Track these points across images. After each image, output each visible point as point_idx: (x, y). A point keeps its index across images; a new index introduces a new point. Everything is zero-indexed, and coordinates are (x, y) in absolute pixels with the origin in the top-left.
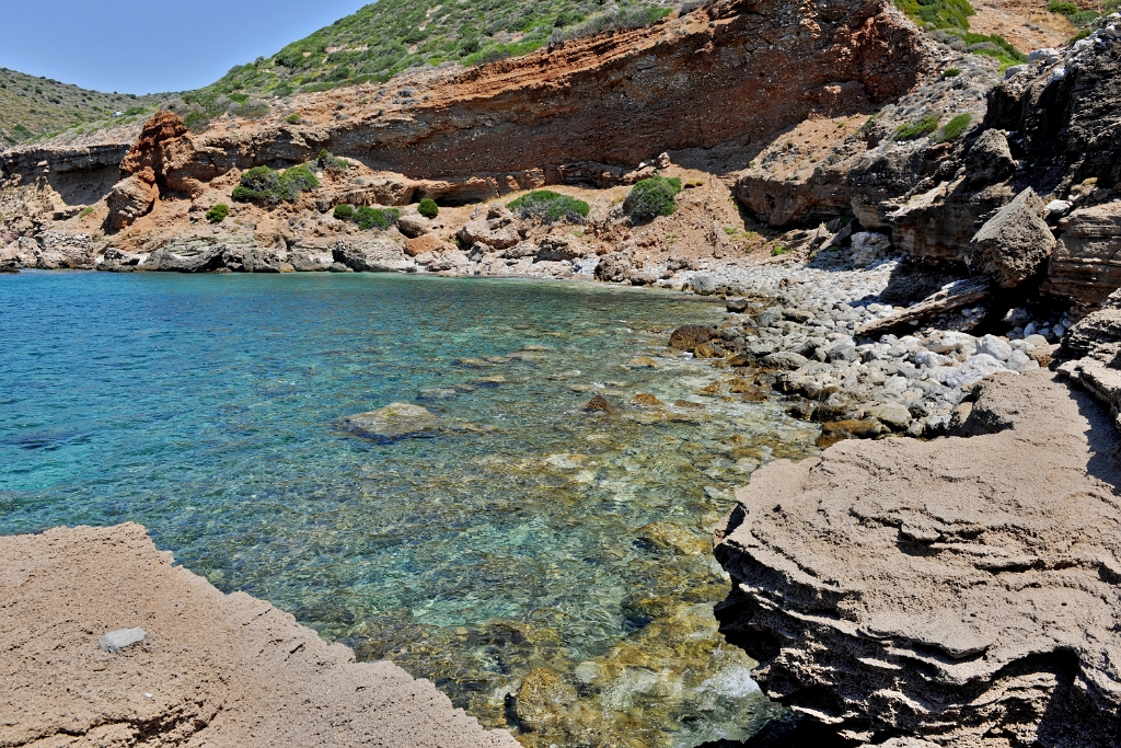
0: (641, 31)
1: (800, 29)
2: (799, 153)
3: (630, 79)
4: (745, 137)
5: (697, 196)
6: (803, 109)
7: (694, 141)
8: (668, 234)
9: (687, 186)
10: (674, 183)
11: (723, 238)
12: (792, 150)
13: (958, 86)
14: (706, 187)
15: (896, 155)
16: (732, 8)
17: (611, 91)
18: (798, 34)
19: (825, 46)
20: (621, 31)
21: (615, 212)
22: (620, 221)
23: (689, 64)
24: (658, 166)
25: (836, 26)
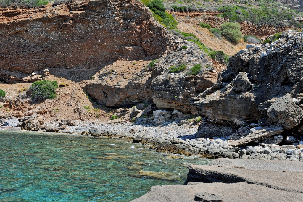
0: (33, 9)
1: (115, 21)
2: (118, 74)
3: (27, 31)
4: (87, 65)
5: (67, 90)
6: (116, 56)
7: (61, 64)
8: (53, 108)
9: (61, 86)
10: (54, 83)
11: (84, 111)
12: (114, 73)
13: (189, 53)
14: (70, 86)
15: (172, 78)
16: (81, 7)
17: (15, 36)
18: (114, 23)
19: (125, 30)
20: (21, 7)
21: (22, 96)
22: (25, 101)
23: (59, 29)
24: (43, 74)
25: (130, 22)
